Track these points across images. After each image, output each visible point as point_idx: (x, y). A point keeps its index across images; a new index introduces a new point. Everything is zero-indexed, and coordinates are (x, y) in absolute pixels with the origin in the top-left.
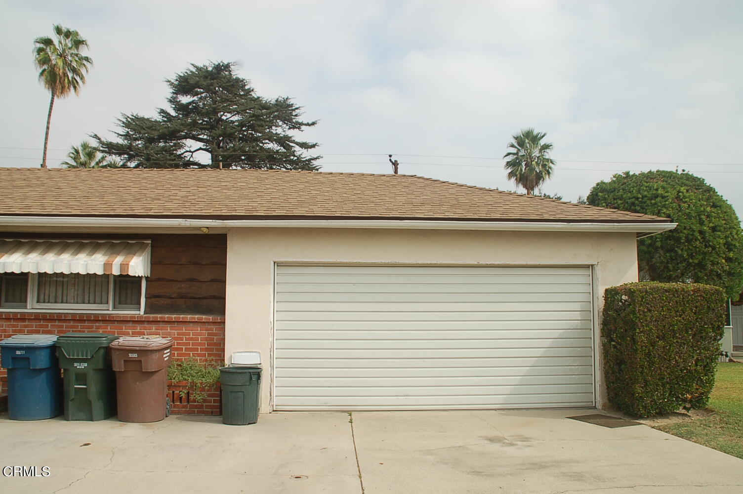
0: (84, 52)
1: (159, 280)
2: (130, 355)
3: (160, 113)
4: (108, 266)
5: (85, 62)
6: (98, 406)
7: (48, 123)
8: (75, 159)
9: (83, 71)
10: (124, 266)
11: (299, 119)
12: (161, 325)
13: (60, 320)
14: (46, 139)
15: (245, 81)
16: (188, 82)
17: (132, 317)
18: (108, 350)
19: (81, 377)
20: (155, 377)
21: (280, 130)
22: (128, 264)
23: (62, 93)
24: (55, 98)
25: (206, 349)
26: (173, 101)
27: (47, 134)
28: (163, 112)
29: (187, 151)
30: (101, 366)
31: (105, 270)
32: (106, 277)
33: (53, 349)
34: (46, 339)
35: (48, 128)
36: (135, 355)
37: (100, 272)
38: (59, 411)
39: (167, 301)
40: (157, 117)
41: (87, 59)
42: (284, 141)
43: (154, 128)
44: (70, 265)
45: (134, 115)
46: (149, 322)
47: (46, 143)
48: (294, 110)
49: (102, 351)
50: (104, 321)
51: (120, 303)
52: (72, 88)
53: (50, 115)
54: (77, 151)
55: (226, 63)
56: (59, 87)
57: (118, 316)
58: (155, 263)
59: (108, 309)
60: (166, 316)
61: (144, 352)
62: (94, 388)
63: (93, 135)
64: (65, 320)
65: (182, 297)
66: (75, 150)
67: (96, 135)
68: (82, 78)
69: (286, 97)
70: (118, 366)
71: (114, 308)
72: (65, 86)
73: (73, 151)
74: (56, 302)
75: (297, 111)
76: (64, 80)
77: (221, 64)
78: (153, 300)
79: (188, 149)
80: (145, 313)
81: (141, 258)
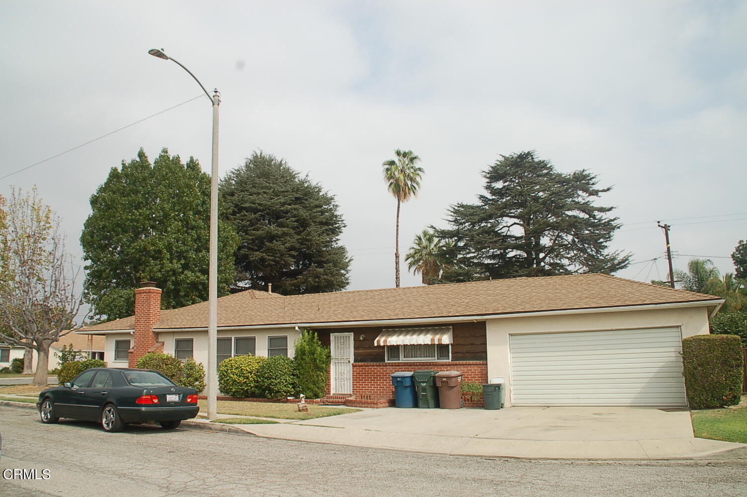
0: (417, 164)
1: (458, 345)
2: (443, 379)
3: (480, 198)
4: (433, 340)
5: (418, 172)
6: (431, 402)
7: (398, 222)
8: (419, 245)
9: (418, 179)
10: (440, 340)
11: (595, 187)
12: (459, 366)
13: (414, 365)
14: (397, 234)
15: (545, 162)
16: (498, 173)
17: (446, 363)
18: (434, 377)
19: (424, 389)
20: (455, 389)
21: (582, 197)
22: (441, 339)
23: (405, 198)
24: (401, 202)
25: (480, 377)
26: (488, 188)
27: (397, 230)
28: (482, 197)
29: (504, 227)
30: (432, 385)
31: (432, 342)
32: (433, 345)
33: (412, 377)
34: (410, 374)
35: (397, 226)
36: (445, 379)
37: (430, 343)
38: (416, 405)
39: (461, 355)
40: (479, 203)
41: (420, 169)
42: (586, 208)
43: (475, 213)
44: (417, 341)
45: (460, 204)
46: (453, 365)
47: (397, 238)
48: (591, 179)
49: (432, 378)
50: (433, 365)
51: (440, 357)
52: (412, 193)
53: (398, 216)
54: (420, 238)
55: (526, 152)
56: (402, 193)
57: (439, 362)
58: (454, 337)
59: (435, 360)
60: (461, 362)
61: (449, 377)
62: (429, 394)
63: (430, 226)
64: (417, 365)
65: (468, 353)
66: (419, 237)
67: (432, 226)
68: (418, 184)
69: (582, 170)
70: (439, 384)
71: (438, 359)
72: (406, 193)
73: (417, 238)
74: (412, 357)
75: (593, 180)
76: (406, 189)
77: (523, 154)
78: (455, 354)
79: (505, 225)
80: (452, 361)
81: (447, 336)
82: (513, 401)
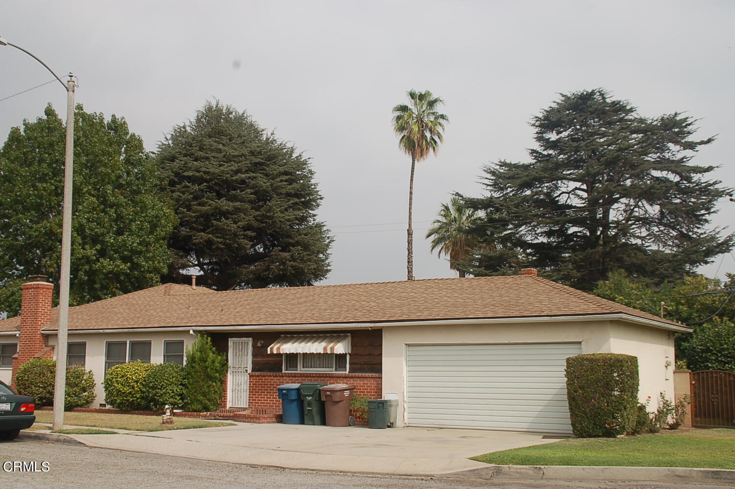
0: (439, 109)
1: (355, 354)
2: (327, 393)
3: (532, 153)
4: (325, 348)
5: (441, 121)
6: (317, 418)
7: (411, 188)
8: (445, 216)
9: (439, 129)
10: (332, 349)
11: (690, 139)
12: (355, 379)
14: (410, 204)
15: (621, 103)
16: (549, 120)
17: (342, 374)
18: (320, 390)
19: (310, 404)
20: (340, 404)
21: (675, 152)
22: (334, 348)
23: (421, 156)
24: (416, 162)
26: (539, 139)
27: (411, 199)
28: (533, 152)
29: (563, 193)
30: (317, 399)
31: (324, 351)
32: (325, 354)
33: (298, 390)
34: (296, 386)
35: (411, 193)
36: (329, 393)
37: (322, 352)
38: (302, 422)
39: (359, 366)
40: (528, 160)
41: (442, 117)
42: (677, 166)
43: (517, 176)
44: (309, 349)
45: (503, 161)
46: (349, 377)
47: (410, 209)
48: (686, 126)
49: (318, 391)
50: (330, 377)
51: (339, 367)
52: (431, 150)
53: (412, 180)
54: (447, 208)
55: (590, 91)
56: (418, 151)
57: (338, 374)
58: (353, 345)
59: (332, 371)
60: (357, 374)
61: (333, 391)
62: (315, 409)
63: (455, 193)
65: (366, 364)
67: (457, 193)
68: (440, 137)
69: (673, 113)
70: (323, 399)
71: (336, 370)
72: (424, 149)
73: (443, 208)
75: (690, 127)
76: (422, 143)
77: (585, 93)
78: (353, 365)
79: (565, 190)
80: (349, 372)
81: (342, 344)
82: (406, 421)
